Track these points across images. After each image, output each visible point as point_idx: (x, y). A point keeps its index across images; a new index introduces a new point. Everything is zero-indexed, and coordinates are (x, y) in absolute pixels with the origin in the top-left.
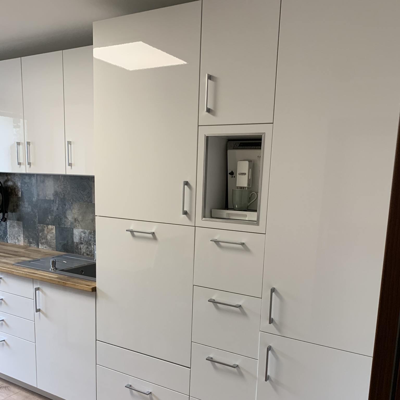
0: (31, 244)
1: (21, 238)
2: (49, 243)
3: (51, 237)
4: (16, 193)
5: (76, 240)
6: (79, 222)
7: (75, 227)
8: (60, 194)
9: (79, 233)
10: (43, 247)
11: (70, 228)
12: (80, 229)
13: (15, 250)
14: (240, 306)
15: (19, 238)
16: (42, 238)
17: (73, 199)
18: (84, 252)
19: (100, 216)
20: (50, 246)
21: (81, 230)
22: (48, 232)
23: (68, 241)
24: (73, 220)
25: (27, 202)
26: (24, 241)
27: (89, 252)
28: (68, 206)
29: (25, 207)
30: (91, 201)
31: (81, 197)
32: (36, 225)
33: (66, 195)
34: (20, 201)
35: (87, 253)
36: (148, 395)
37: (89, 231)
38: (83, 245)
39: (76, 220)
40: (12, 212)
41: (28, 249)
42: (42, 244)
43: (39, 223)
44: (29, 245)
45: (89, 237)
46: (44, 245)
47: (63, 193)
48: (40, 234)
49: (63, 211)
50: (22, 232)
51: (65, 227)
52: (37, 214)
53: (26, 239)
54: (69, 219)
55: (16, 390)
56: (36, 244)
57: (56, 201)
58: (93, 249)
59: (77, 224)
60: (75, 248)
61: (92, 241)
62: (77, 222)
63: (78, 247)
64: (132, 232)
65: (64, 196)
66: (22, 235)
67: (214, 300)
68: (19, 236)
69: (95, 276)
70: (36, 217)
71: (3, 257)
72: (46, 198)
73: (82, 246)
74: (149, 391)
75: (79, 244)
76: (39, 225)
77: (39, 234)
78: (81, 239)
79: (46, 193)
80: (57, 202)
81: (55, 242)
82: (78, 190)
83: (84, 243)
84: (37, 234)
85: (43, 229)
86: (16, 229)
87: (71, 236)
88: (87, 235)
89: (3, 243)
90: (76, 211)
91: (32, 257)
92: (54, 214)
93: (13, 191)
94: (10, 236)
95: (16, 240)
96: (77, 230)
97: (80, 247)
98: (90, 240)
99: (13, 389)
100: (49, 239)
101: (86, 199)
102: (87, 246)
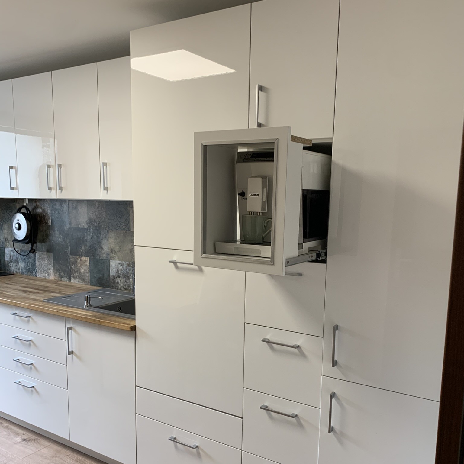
0: (62, 278)
1: (52, 271)
2: (83, 277)
3: (85, 270)
4: (46, 221)
5: (113, 272)
6: (116, 252)
7: (112, 258)
8: (94, 221)
9: (115, 265)
10: (76, 281)
11: (105, 259)
12: (116, 261)
13: (44, 285)
14: (298, 347)
15: (49, 272)
16: (75, 272)
17: (109, 226)
18: (122, 287)
19: (140, 246)
20: (84, 280)
21: (118, 262)
22: (81, 265)
23: (103, 274)
24: (109, 251)
25: (57, 231)
26: (55, 275)
27: (127, 287)
28: (103, 235)
29: (56, 237)
30: (129, 229)
31: (118, 224)
32: (67, 257)
33: (101, 223)
34: (50, 230)
35: (125, 287)
36: (194, 448)
37: (127, 262)
38: (121, 278)
39: (112, 250)
40: (42, 243)
41: (60, 284)
42: (74, 278)
43: (71, 255)
44: (60, 279)
45: (127, 269)
46: (77, 279)
47: (98, 221)
48: (73, 267)
49: (98, 240)
50: (53, 265)
51: (101, 258)
52: (69, 244)
53: (57, 272)
54: (105, 249)
55: (47, 443)
56: (68, 278)
57: (90, 229)
58: (131, 283)
59: (114, 255)
60: (112, 282)
61: (130, 273)
62: (114, 253)
63: (114, 281)
64: (175, 263)
65: (99, 223)
66: (53, 269)
67: (269, 340)
68: (49, 269)
69: (134, 313)
70: (68, 248)
71: (32, 293)
72: (79, 226)
73: (119, 279)
74: (196, 444)
75: (116, 277)
76: (71, 256)
77: (71, 267)
78: (119, 271)
79: (79, 221)
80: (92, 230)
81: (89, 276)
82: (114, 217)
83: (122, 276)
84: (69, 267)
85: (76, 262)
86: (46, 262)
87: (107, 268)
88: (125, 267)
89: (32, 277)
90: (112, 240)
91: (64, 293)
92: (88, 244)
93: (42, 219)
94: (39, 270)
95: (45, 274)
96: (114, 261)
97: (117, 281)
98: (128, 273)
99: (43, 442)
100: (82, 273)
101: (123, 226)
102: (124, 280)
